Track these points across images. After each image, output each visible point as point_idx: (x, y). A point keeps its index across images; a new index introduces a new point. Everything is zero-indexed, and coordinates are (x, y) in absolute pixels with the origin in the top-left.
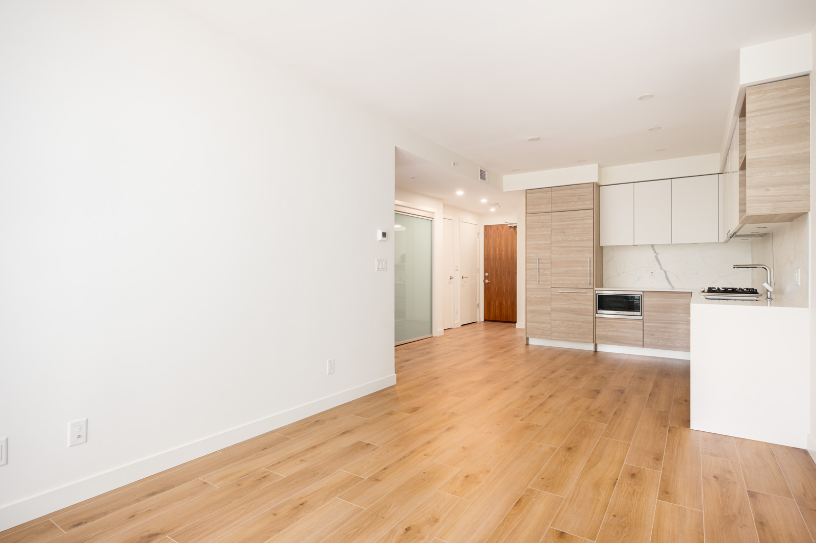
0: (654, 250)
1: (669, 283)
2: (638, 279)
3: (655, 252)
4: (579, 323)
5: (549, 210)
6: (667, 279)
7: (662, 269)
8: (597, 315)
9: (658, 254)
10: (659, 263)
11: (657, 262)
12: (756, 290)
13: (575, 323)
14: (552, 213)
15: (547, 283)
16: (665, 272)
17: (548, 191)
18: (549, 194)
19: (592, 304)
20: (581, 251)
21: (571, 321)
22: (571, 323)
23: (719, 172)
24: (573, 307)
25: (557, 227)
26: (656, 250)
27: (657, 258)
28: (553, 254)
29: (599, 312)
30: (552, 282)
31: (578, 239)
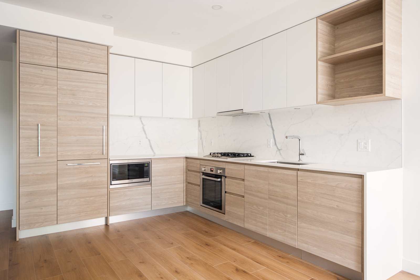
0: (141, 121)
1: (152, 149)
2: (129, 147)
3: (142, 123)
4: (92, 198)
5: (55, 64)
6: (151, 146)
7: (147, 138)
8: (111, 187)
9: (144, 125)
10: (145, 133)
11: (143, 132)
12: (250, 154)
13: (88, 199)
14: (59, 69)
15: (52, 155)
16: (149, 140)
17: (54, 41)
18: (54, 44)
19: (105, 175)
20: (94, 118)
21: (83, 198)
22: (82, 200)
23: (191, 66)
24: (85, 181)
25: (65, 88)
26: (143, 122)
27: (143, 128)
28: (60, 119)
29: (113, 182)
30: (59, 154)
31: (91, 104)
